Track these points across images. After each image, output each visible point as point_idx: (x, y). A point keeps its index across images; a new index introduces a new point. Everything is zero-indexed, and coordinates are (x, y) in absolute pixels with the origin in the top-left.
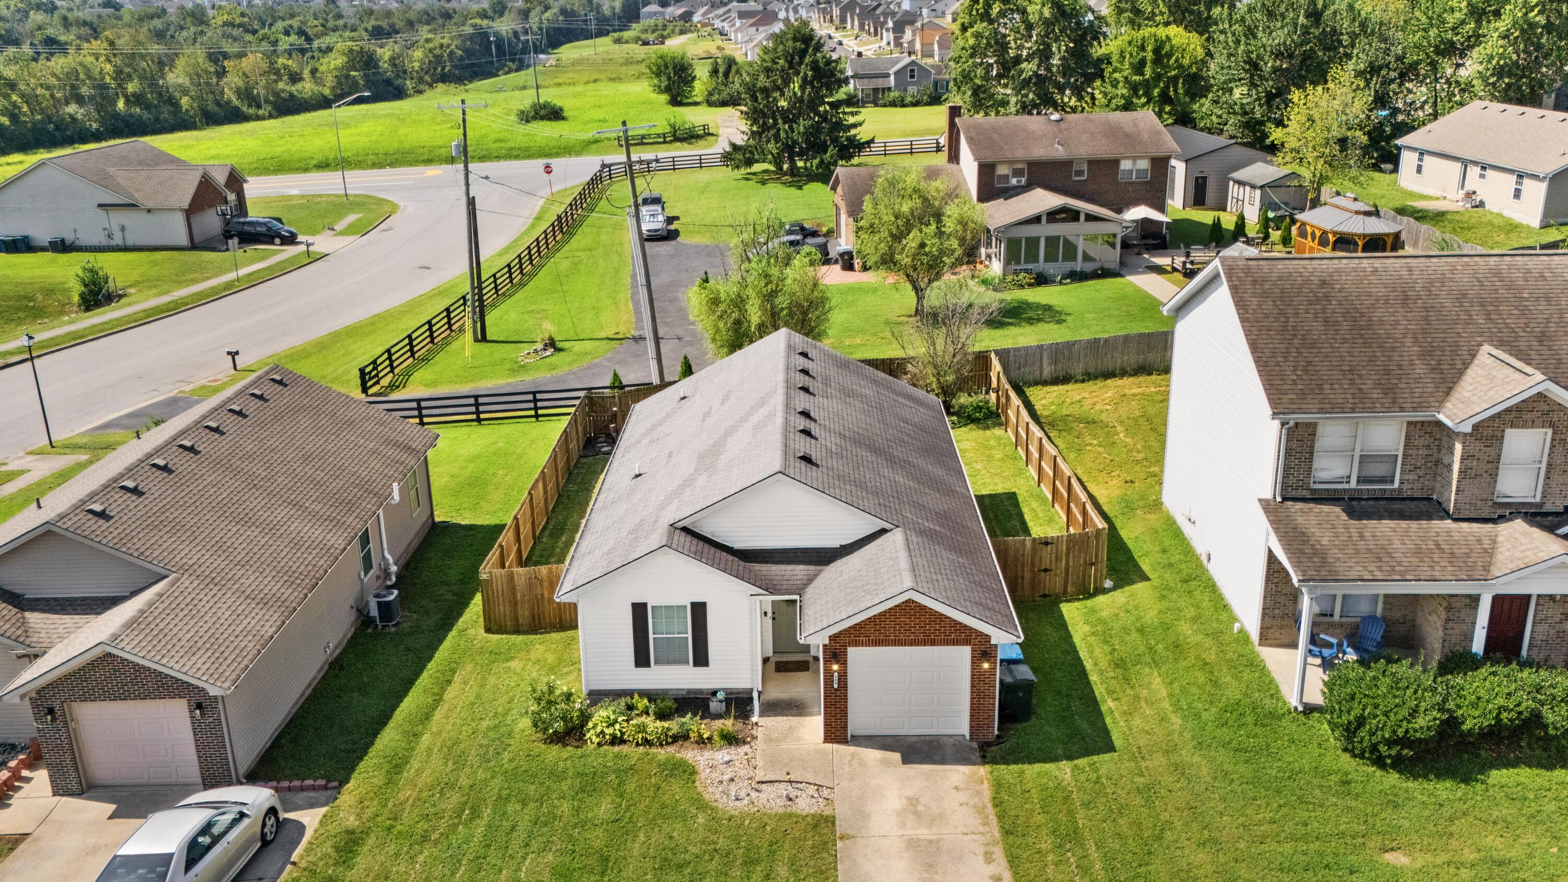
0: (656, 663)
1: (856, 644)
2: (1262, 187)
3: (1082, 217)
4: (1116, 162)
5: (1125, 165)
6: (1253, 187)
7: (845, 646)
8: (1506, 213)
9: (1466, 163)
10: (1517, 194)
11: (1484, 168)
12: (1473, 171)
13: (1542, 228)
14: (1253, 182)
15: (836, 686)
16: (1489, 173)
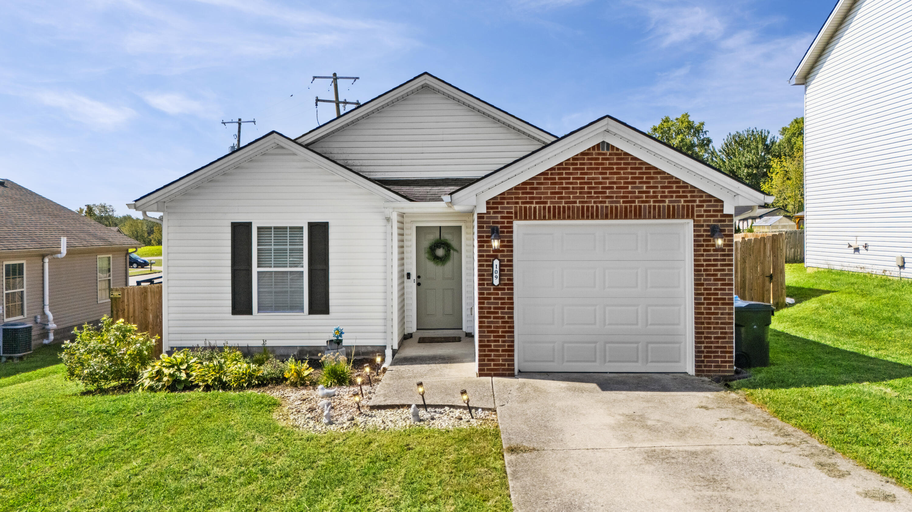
0: (261, 309)
1: (526, 215)
7: (510, 219)
15: (496, 282)
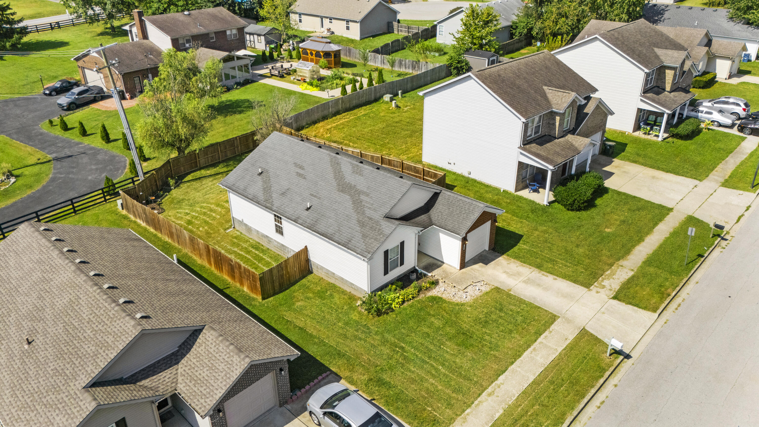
0: (390, 271)
2: (264, 35)
3: (235, 59)
4: (225, 32)
5: (228, 33)
6: (259, 35)
8: (344, 36)
9: (322, 18)
10: (348, 28)
11: (331, 19)
12: (326, 21)
13: (361, 40)
14: (259, 32)
16: (333, 21)
